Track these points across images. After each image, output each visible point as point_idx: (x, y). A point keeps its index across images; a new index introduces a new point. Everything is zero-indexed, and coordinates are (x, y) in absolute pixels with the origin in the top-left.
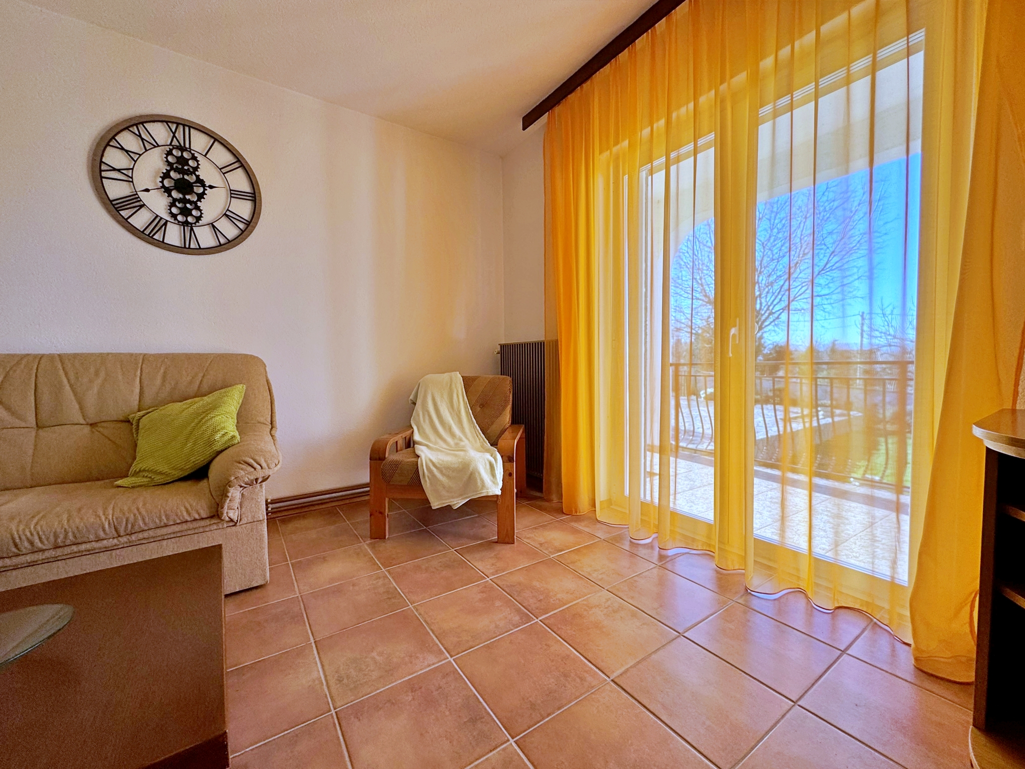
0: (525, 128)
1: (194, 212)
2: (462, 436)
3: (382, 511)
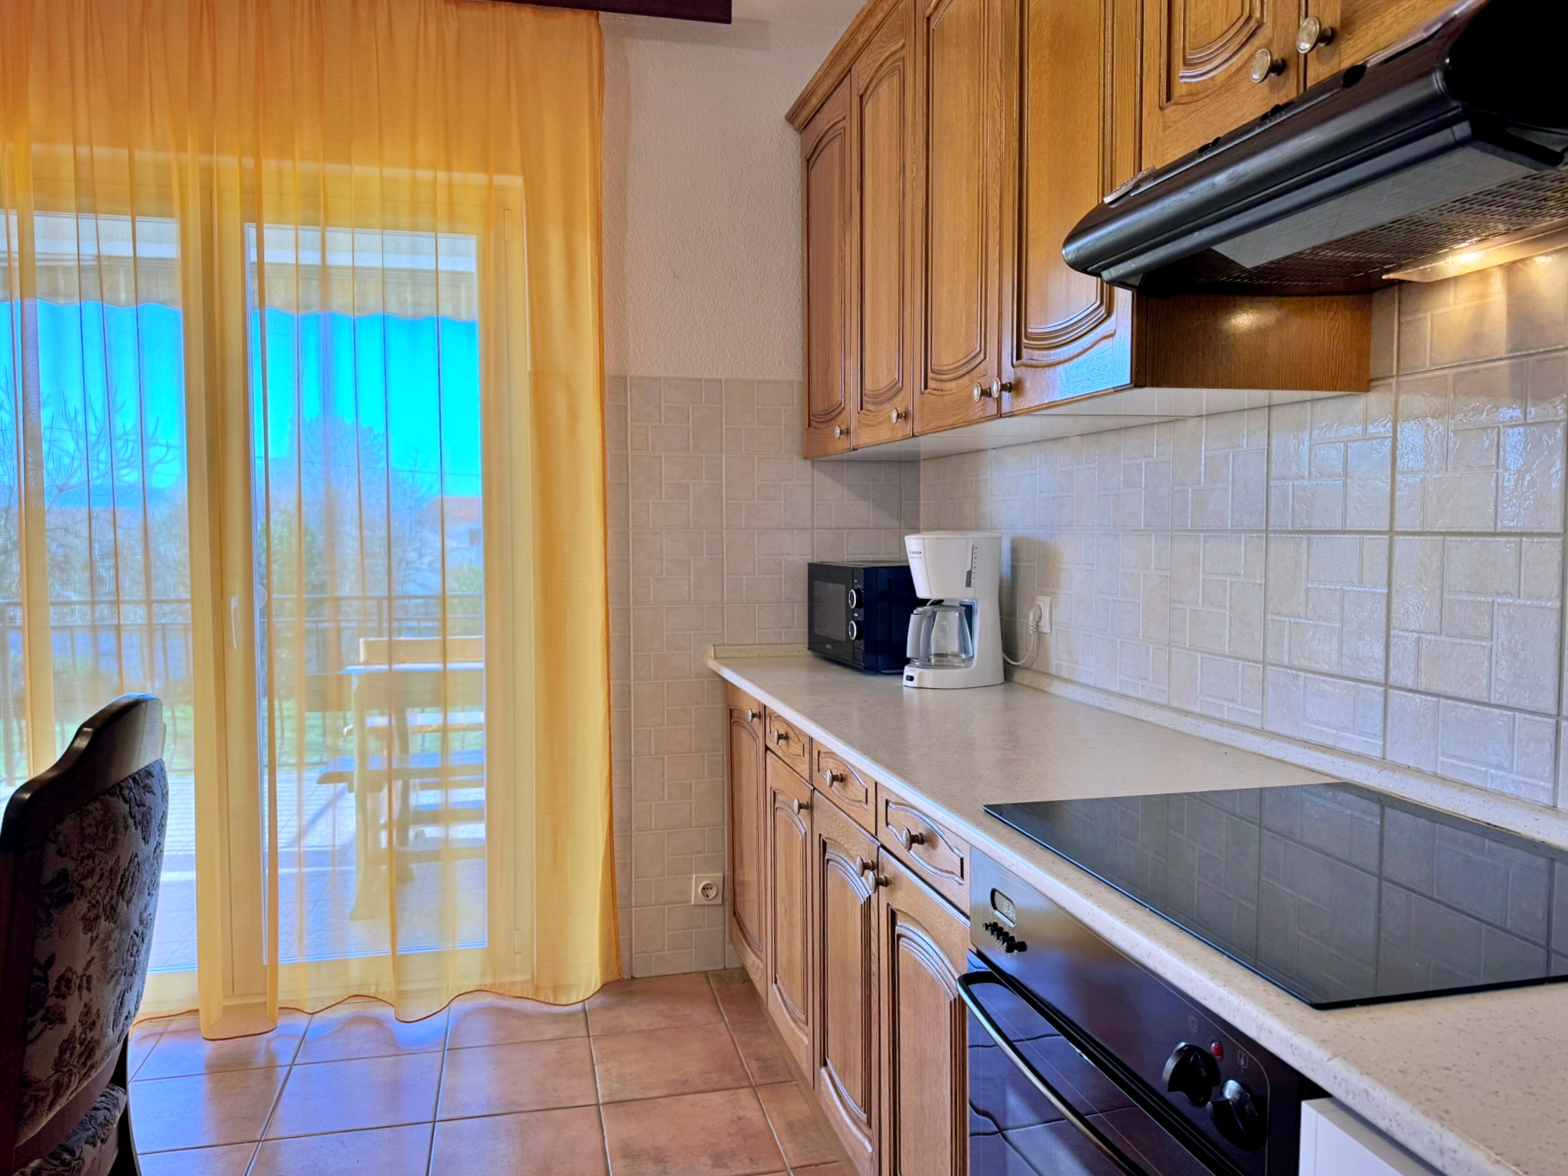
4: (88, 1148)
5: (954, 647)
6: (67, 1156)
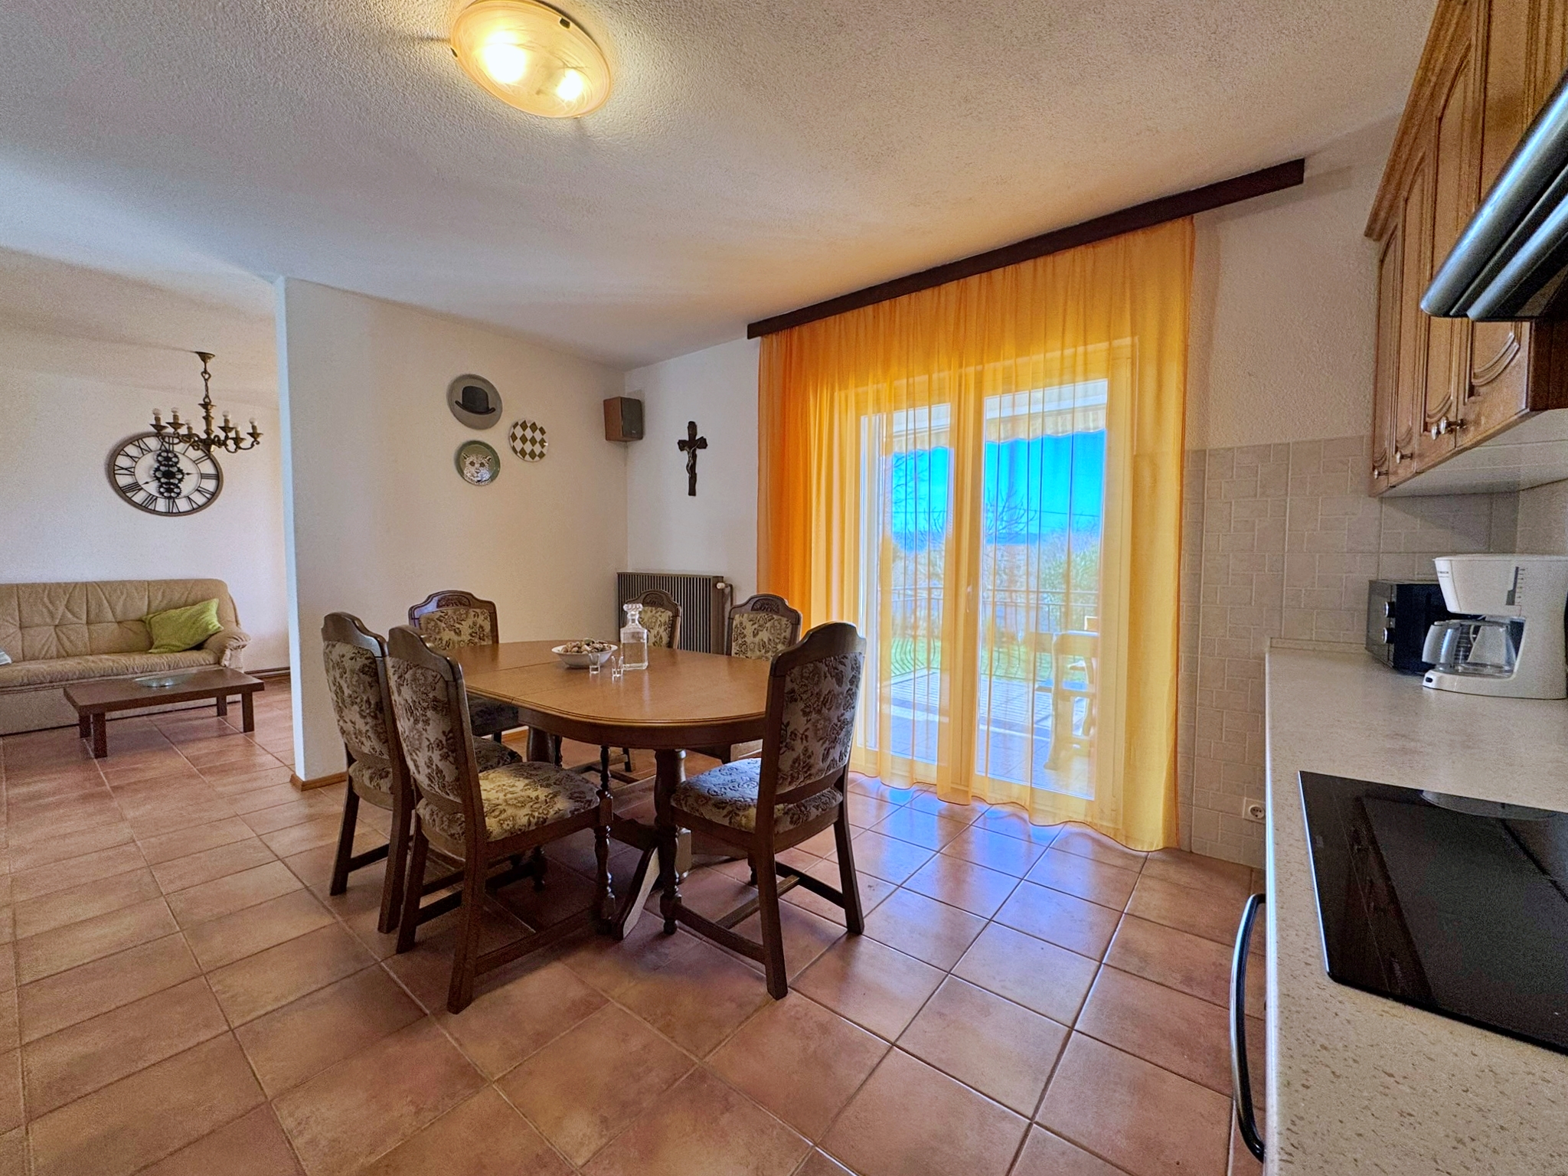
1: (175, 490)
4: (813, 810)
5: (1500, 658)
6: (803, 809)
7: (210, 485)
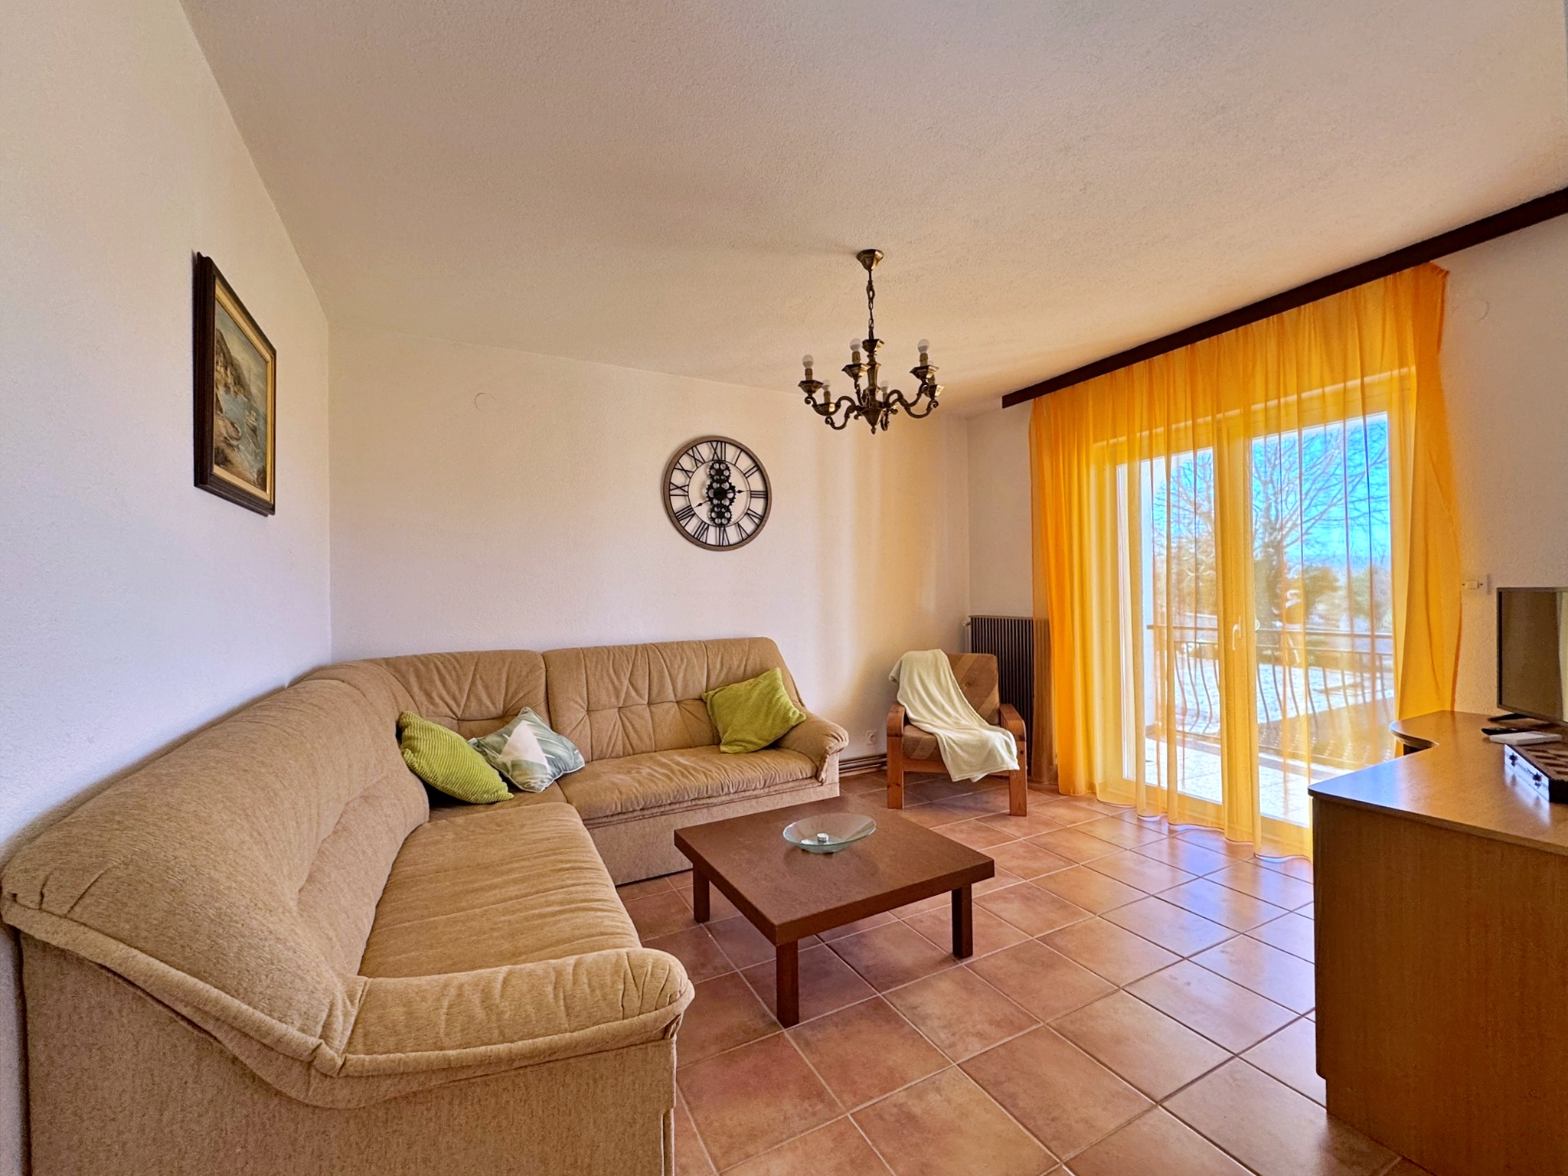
0: (1004, 406)
1: (726, 515)
2: (957, 716)
3: (899, 782)
7: (758, 506)
